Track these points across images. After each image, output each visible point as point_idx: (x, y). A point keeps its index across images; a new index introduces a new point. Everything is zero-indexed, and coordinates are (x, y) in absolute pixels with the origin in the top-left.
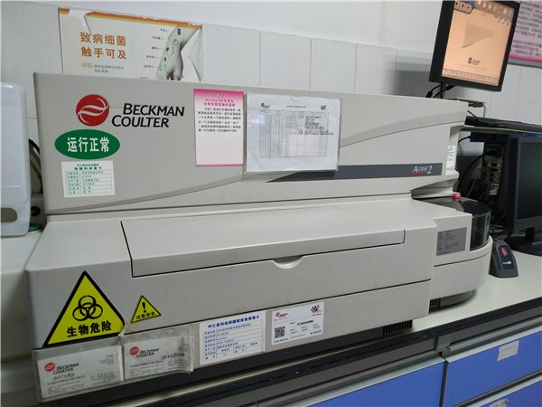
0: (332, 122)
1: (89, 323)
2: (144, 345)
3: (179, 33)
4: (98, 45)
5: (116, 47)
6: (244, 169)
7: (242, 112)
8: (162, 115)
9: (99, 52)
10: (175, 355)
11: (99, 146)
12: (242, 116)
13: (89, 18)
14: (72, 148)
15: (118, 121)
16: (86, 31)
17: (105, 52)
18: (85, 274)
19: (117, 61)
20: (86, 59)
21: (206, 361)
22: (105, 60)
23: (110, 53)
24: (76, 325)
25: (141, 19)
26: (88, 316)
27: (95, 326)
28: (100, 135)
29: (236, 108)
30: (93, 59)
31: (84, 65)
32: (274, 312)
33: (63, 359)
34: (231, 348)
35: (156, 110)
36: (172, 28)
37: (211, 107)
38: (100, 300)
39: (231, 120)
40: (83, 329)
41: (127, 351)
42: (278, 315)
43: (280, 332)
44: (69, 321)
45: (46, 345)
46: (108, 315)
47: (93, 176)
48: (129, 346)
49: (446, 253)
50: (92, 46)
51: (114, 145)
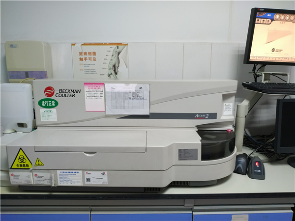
0: (145, 94)
1: (22, 164)
2: (39, 174)
3: (118, 48)
4: (86, 56)
5: (92, 56)
6: (105, 113)
7: (103, 91)
8: (72, 93)
9: (86, 59)
10: (49, 179)
11: (52, 104)
12: (103, 92)
13: (83, 46)
14: (43, 105)
15: (57, 95)
16: (81, 51)
17: (88, 59)
18: (21, 148)
19: (93, 62)
20: (81, 62)
21: (60, 184)
22: (88, 62)
23: (90, 59)
24: (19, 164)
25: (102, 44)
26: (22, 162)
27: (24, 165)
28: (52, 100)
29: (101, 89)
30: (84, 62)
31: (80, 64)
32: (85, 172)
33: (16, 173)
34: (69, 182)
35: (70, 91)
36: (115, 46)
37: (91, 89)
38: (25, 157)
39: (99, 94)
40: (21, 165)
41: (34, 175)
42: (87, 173)
43: (88, 180)
44: (17, 162)
45: (11, 168)
46: (28, 162)
47: (50, 114)
48: (34, 173)
49: (185, 160)
50: (83, 57)
51: (57, 104)
